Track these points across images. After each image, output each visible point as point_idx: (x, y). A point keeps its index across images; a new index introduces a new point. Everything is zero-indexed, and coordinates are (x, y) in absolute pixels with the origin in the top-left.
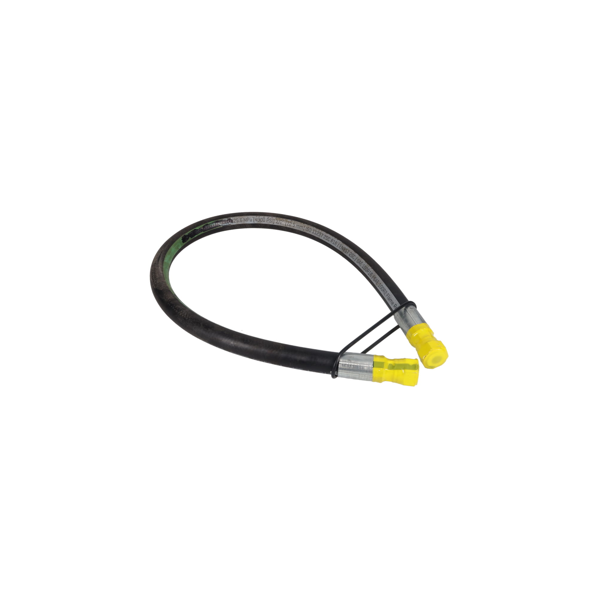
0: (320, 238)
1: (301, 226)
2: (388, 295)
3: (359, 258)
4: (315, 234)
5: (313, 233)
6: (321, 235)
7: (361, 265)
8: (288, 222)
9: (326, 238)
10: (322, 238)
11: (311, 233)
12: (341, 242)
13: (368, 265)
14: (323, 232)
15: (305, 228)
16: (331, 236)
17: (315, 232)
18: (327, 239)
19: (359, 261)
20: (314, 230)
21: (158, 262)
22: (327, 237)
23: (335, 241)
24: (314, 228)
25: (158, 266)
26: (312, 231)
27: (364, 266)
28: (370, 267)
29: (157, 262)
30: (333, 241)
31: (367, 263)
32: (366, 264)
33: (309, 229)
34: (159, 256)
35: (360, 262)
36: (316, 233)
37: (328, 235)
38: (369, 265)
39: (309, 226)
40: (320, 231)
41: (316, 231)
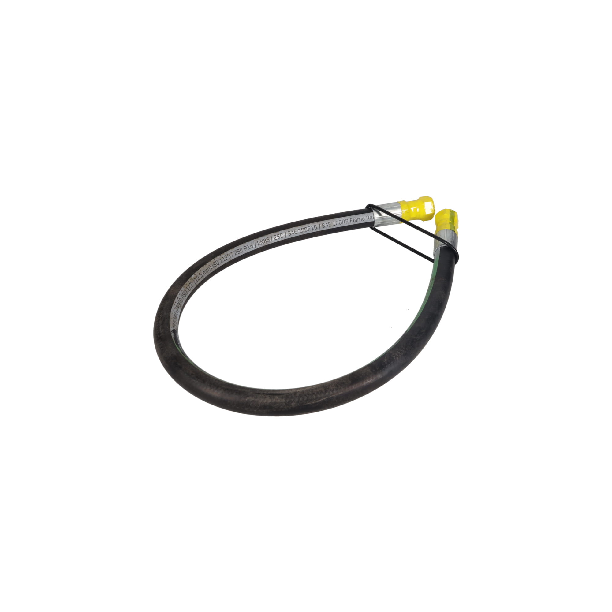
0: (232, 258)
1: (206, 270)
2: (351, 220)
3: (288, 231)
4: (225, 261)
5: (222, 262)
6: (231, 255)
8: (195, 278)
9: (237, 252)
10: (235, 257)
11: (221, 265)
12: (255, 240)
14: (229, 251)
15: (211, 266)
16: (240, 246)
17: (222, 260)
18: (239, 252)
19: (291, 233)
20: (220, 259)
22: (238, 250)
23: (248, 245)
24: (217, 257)
26: (220, 262)
27: (300, 230)
28: (307, 226)
30: (247, 247)
32: (299, 227)
33: (215, 263)
35: (293, 232)
36: (225, 258)
37: (236, 248)
38: (303, 225)
39: (211, 261)
40: (226, 253)
41: (223, 257)
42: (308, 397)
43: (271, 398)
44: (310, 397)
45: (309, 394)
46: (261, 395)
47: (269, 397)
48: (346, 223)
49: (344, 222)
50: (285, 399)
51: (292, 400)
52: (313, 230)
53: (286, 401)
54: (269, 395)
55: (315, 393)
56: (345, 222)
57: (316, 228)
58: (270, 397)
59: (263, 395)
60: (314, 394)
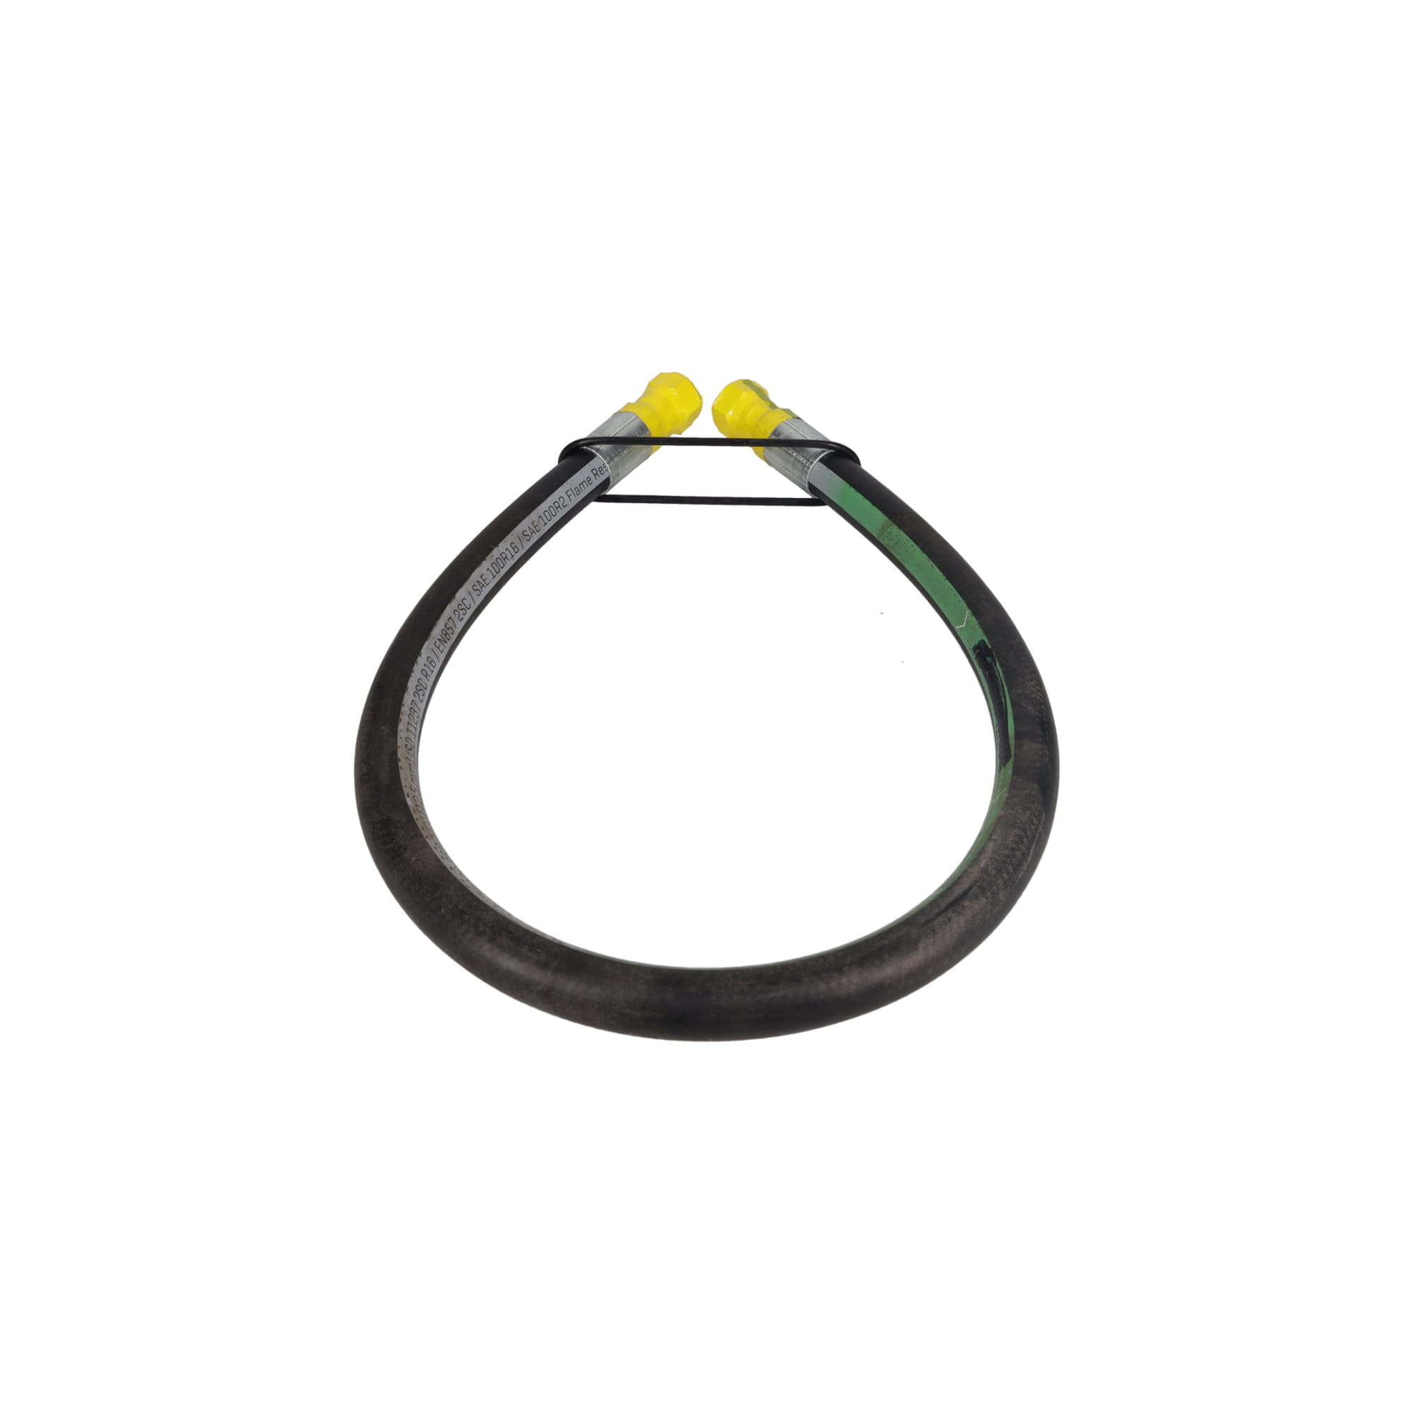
2: (569, 493)
3: (468, 585)
7: (487, 581)
9: (421, 693)
12: (426, 643)
13: (488, 558)
19: (478, 587)
21: (970, 888)
25: (984, 871)
27: (491, 569)
28: (496, 552)
29: (975, 890)
31: (484, 563)
32: (486, 564)
34: (950, 914)
35: (481, 583)
38: (489, 556)
42: (1011, 863)
43: (959, 913)
44: (1014, 861)
45: (1008, 856)
46: (936, 921)
47: (955, 914)
48: (564, 507)
49: (559, 507)
50: (983, 897)
51: (995, 888)
52: (513, 556)
53: (987, 898)
54: (950, 910)
55: (1014, 846)
56: (561, 506)
57: (516, 550)
58: (954, 911)
59: (941, 919)
60: (1013, 849)
